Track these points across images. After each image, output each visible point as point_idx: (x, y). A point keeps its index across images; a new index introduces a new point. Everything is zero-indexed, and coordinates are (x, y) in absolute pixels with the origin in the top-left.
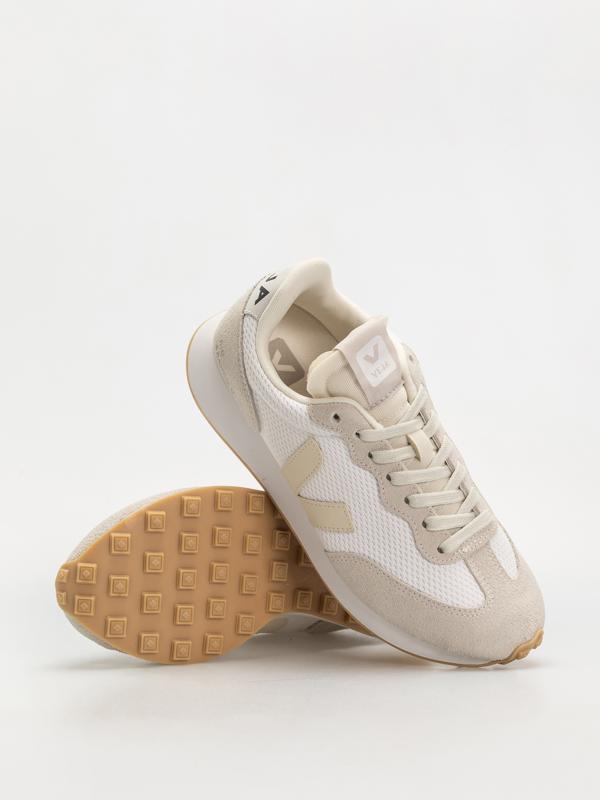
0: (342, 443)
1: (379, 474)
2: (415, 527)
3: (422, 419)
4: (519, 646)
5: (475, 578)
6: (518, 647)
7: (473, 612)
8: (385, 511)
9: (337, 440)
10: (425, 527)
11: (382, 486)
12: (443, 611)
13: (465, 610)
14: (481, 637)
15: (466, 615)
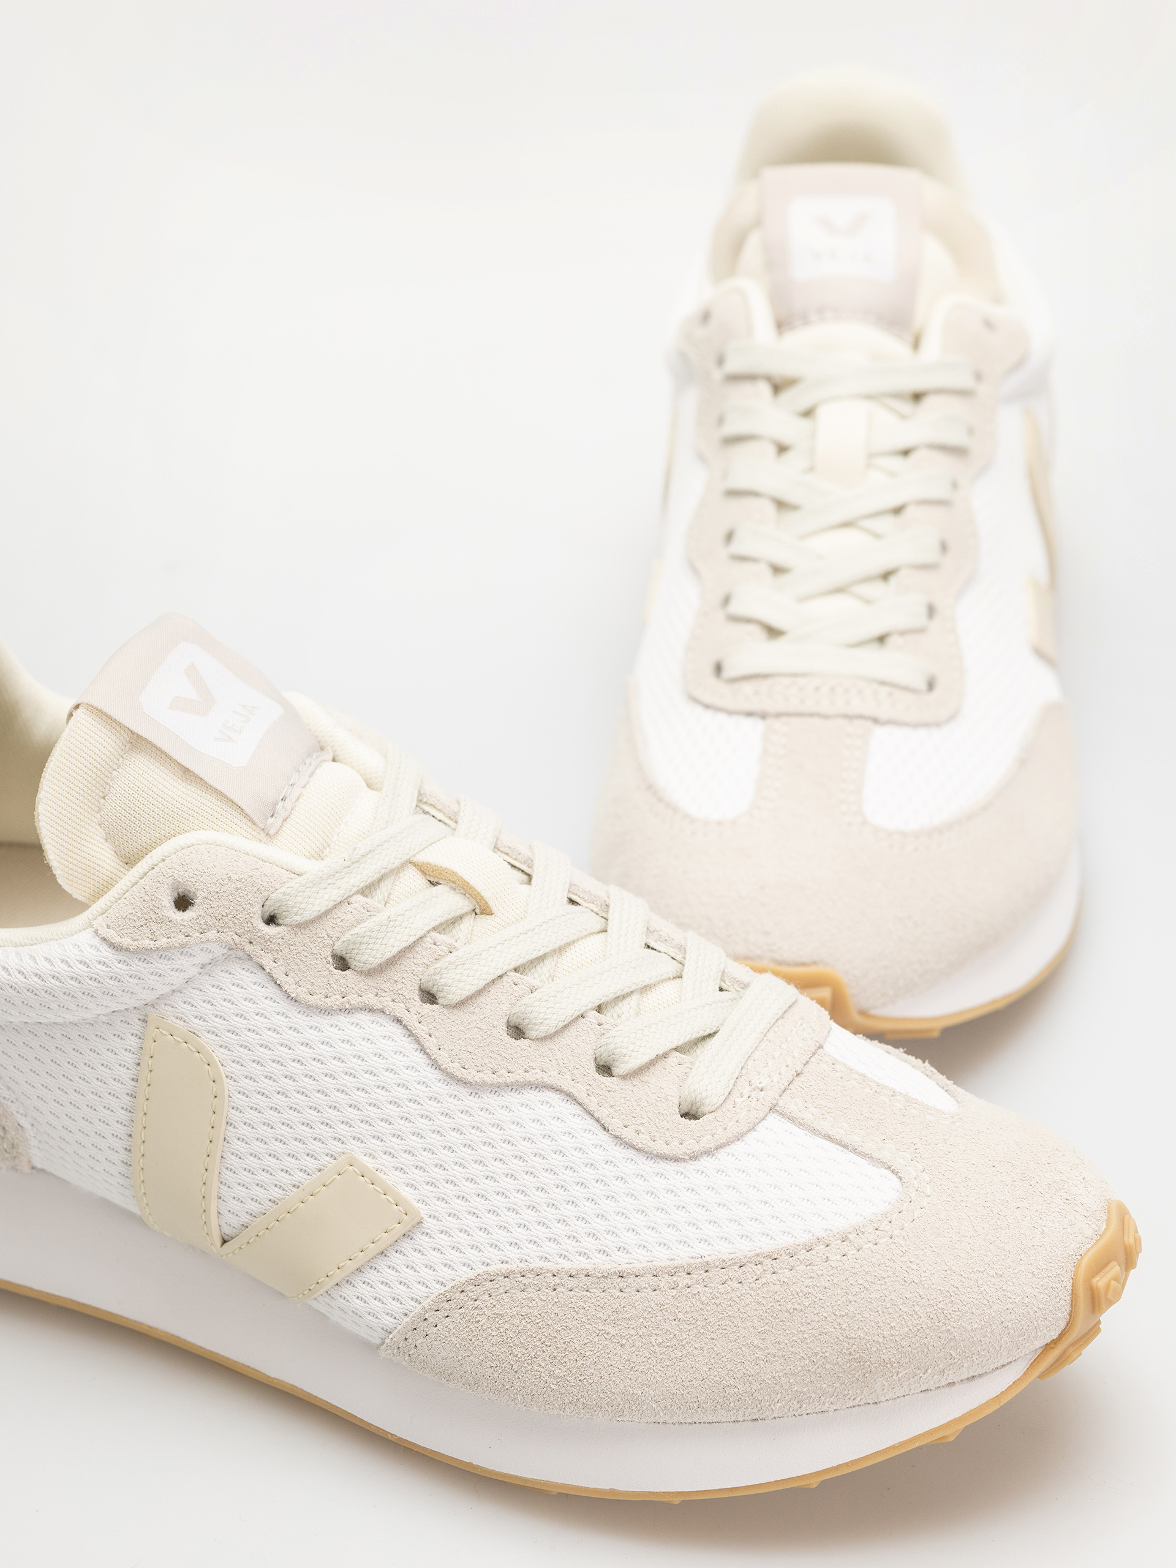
0: (244, 972)
1: (393, 1001)
2: (579, 1091)
3: (440, 821)
4: (1080, 1261)
5: (837, 1144)
6: (1077, 1267)
7: (885, 1226)
8: (471, 1098)
9: (223, 974)
10: (611, 1075)
11: (421, 1031)
12: (798, 1268)
13: (859, 1231)
14: (952, 1282)
15: (870, 1245)
